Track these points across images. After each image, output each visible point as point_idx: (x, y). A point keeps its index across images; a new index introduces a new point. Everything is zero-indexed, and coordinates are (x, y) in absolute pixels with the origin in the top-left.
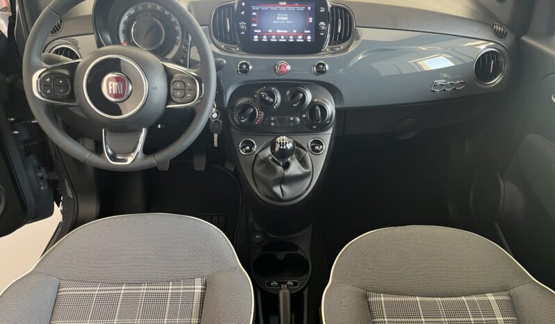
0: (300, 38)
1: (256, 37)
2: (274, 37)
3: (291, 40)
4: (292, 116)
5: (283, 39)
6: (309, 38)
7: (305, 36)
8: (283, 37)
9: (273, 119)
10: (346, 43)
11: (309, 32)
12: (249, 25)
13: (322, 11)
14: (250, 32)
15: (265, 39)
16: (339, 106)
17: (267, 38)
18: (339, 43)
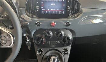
0: (60, 12)
1: (43, 12)
2: (50, 12)
3: (57, 13)
4: (57, 41)
5: (53, 13)
6: (63, 12)
7: (62, 11)
8: (53, 12)
9: (50, 42)
10: (77, 14)
11: (63, 10)
12: (40, 8)
13: (69, 2)
14: (40, 10)
15: (46, 13)
16: (74, 37)
17: (47, 12)
18: (75, 14)
